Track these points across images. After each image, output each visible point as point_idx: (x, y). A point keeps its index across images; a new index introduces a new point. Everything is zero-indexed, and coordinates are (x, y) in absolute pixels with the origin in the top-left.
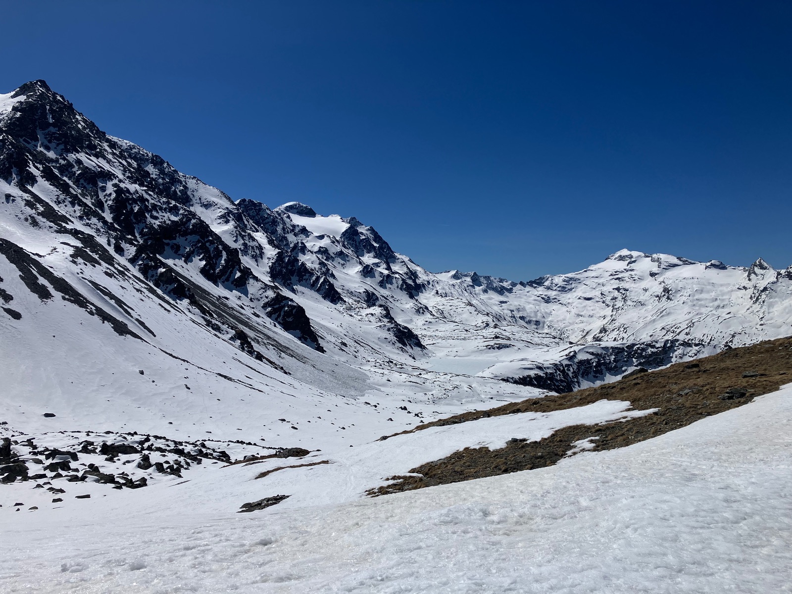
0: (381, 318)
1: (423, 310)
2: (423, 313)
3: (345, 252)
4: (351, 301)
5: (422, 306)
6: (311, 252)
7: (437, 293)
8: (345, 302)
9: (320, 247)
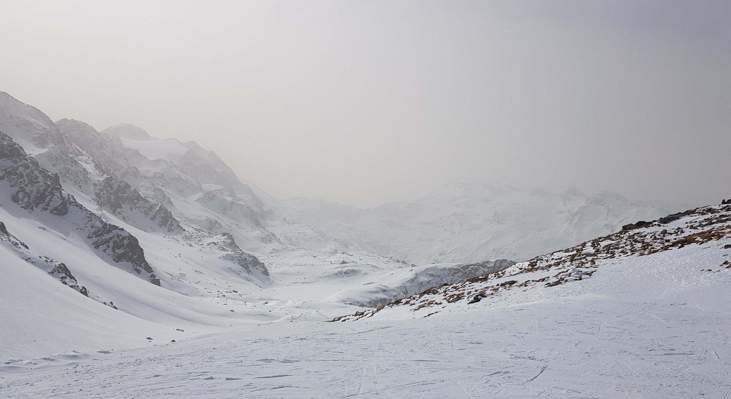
0: (225, 247)
1: (270, 238)
2: (270, 241)
3: (183, 177)
4: (191, 230)
5: (269, 233)
6: (145, 178)
7: (285, 220)
8: (184, 230)
9: (156, 172)
